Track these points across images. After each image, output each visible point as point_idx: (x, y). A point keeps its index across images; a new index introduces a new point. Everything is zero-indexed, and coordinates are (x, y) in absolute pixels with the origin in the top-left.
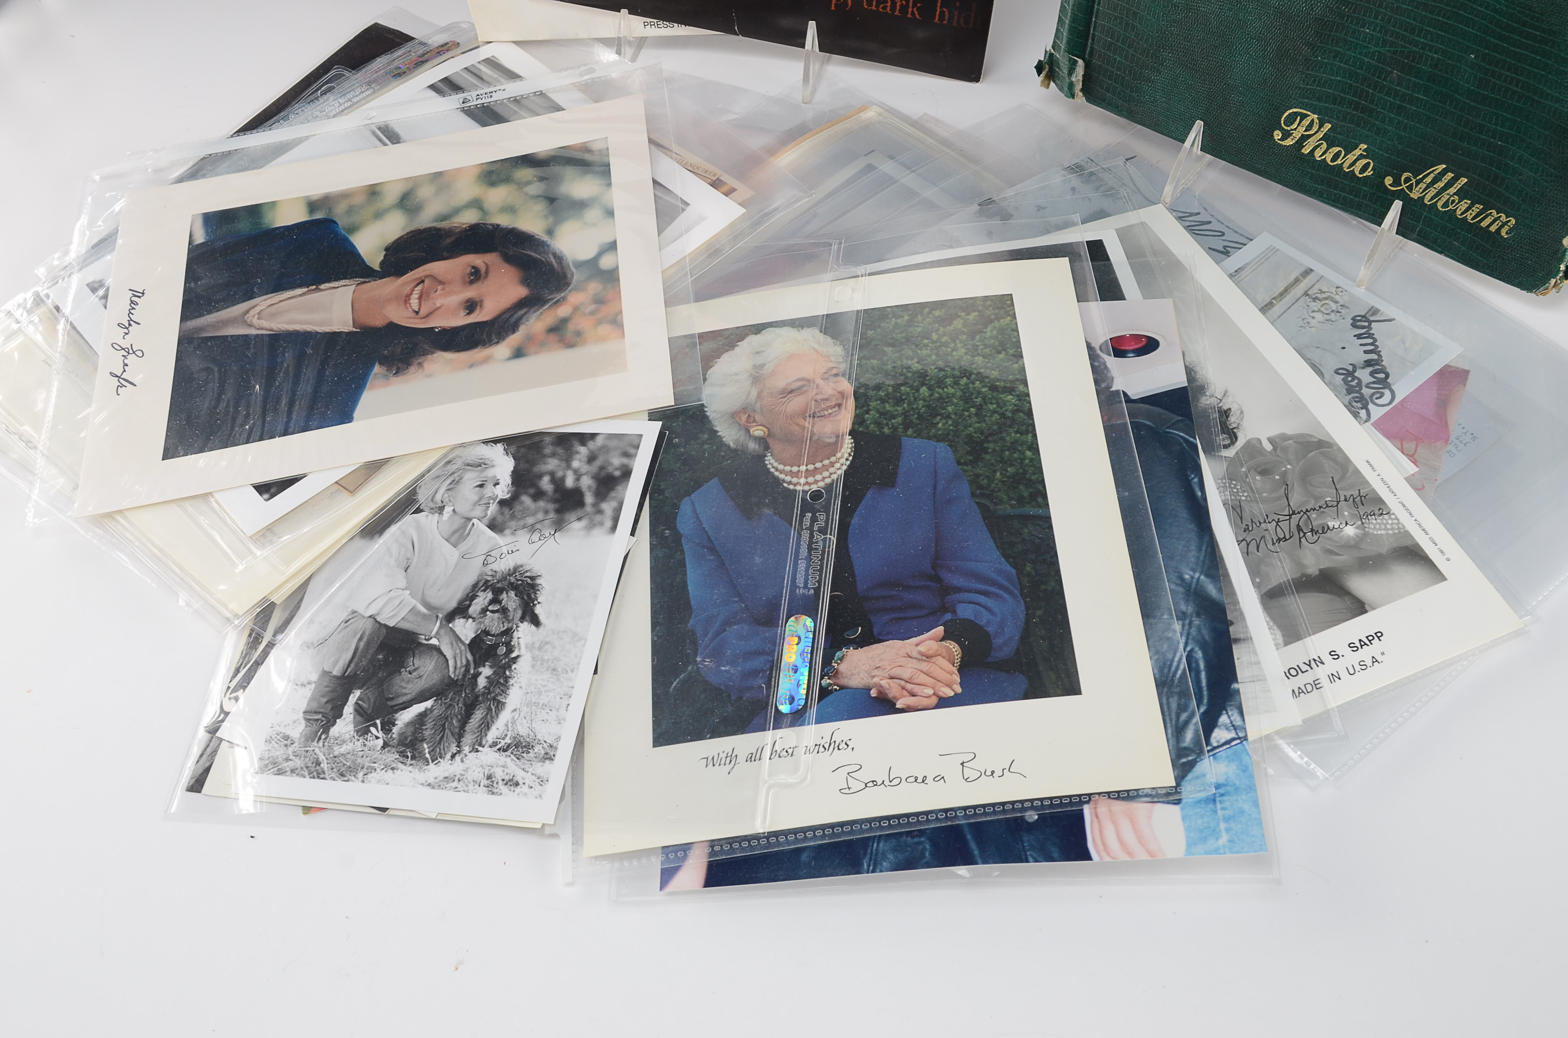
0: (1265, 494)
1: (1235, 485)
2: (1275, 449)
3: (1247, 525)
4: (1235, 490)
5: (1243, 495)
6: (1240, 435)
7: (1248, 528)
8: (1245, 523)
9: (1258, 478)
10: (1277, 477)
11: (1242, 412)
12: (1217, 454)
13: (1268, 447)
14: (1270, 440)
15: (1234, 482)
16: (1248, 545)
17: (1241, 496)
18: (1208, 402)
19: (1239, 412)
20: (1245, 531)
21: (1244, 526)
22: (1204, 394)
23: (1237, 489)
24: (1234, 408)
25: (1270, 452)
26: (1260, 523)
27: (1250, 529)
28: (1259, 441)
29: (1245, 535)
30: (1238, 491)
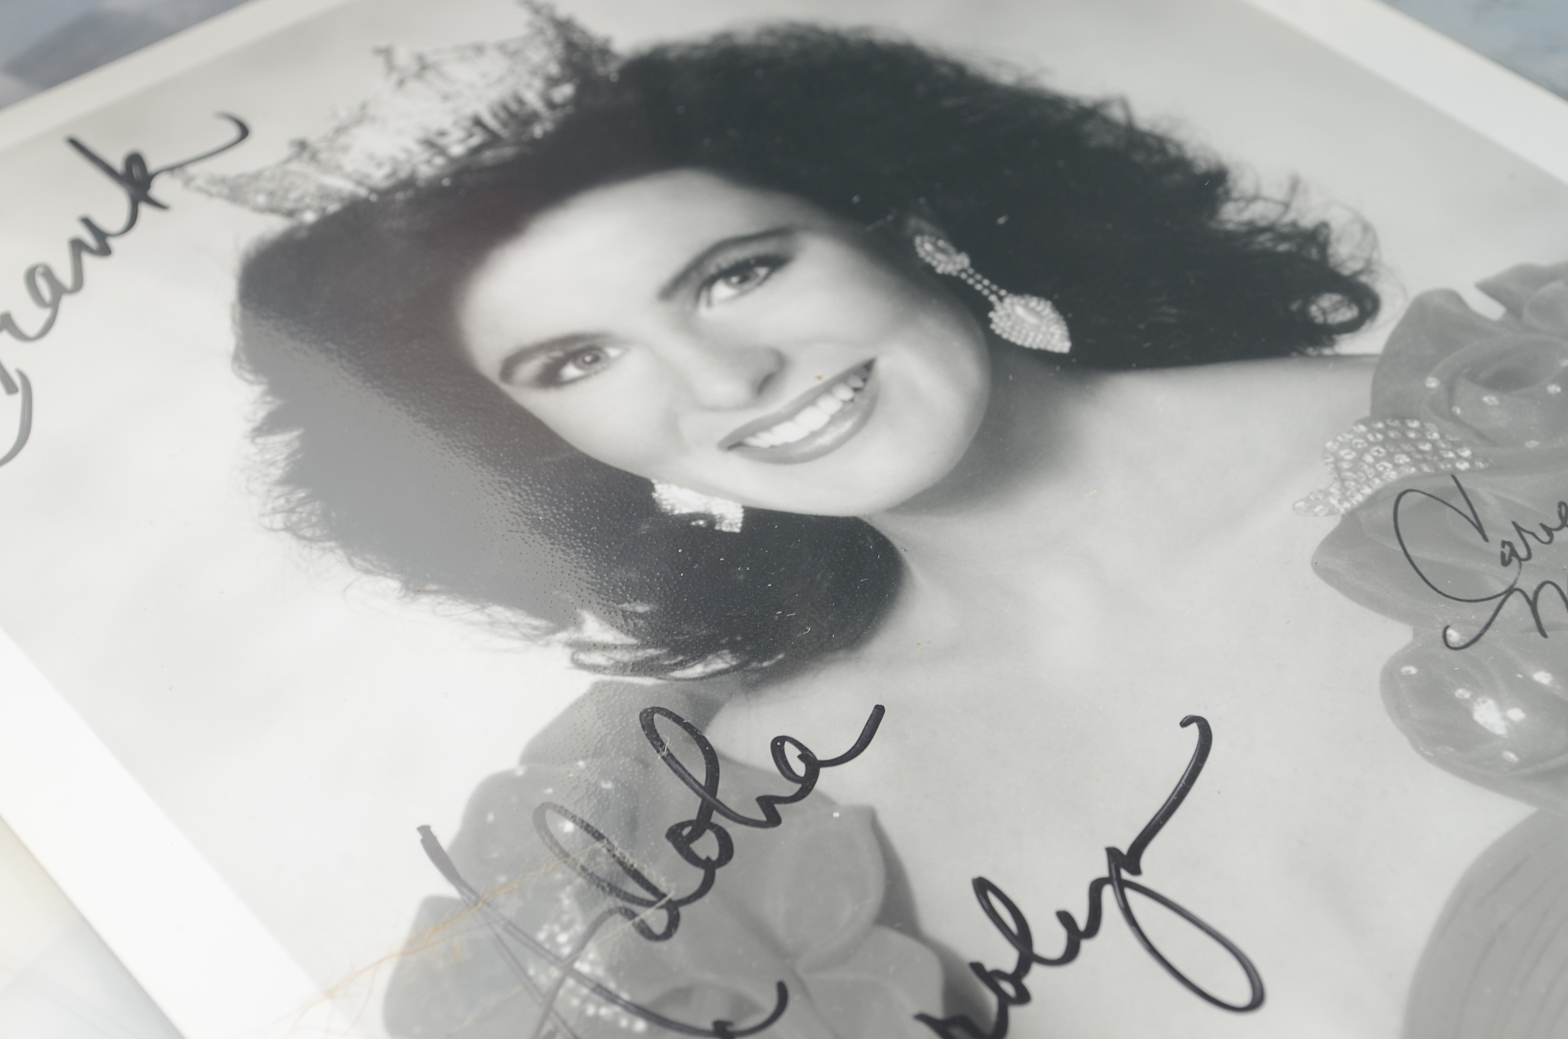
0: (1532, 444)
1: (1422, 431)
2: (1514, 309)
3: (1504, 544)
4: (1427, 447)
5: (1459, 457)
6: (1384, 288)
7: (1514, 553)
8: (1496, 538)
9: (1490, 399)
10: (1554, 389)
11: (1367, 228)
12: (1327, 351)
13: (1493, 310)
14: (1491, 289)
15: (1415, 424)
16: (1533, 604)
17: (1451, 461)
18: (1247, 216)
19: (1357, 229)
20: (1505, 562)
21: (1497, 549)
22: (1227, 196)
23: (1433, 443)
24: (1338, 219)
25: (1500, 323)
26: (1549, 531)
27: (1522, 552)
28: (1455, 297)
29: (1509, 574)
30: (1436, 449)
